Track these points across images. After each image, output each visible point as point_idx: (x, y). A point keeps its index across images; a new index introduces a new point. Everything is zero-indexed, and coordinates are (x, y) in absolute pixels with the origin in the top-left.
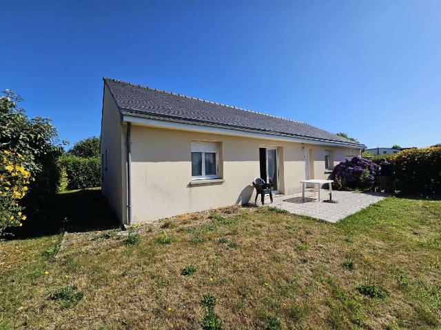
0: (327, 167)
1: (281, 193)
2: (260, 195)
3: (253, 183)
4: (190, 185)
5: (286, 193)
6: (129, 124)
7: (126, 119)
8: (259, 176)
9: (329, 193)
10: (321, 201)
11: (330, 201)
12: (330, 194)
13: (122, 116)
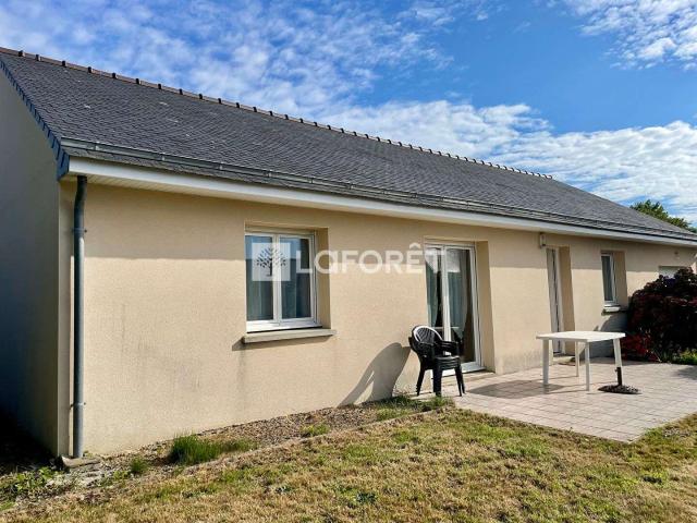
0: (608, 297)
1: (487, 369)
2: (429, 373)
3: (412, 340)
4: (243, 344)
5: (499, 368)
6: (82, 179)
7: (75, 168)
8: (425, 322)
9: (615, 367)
10: (594, 389)
11: (618, 389)
12: (619, 370)
13: (64, 158)
